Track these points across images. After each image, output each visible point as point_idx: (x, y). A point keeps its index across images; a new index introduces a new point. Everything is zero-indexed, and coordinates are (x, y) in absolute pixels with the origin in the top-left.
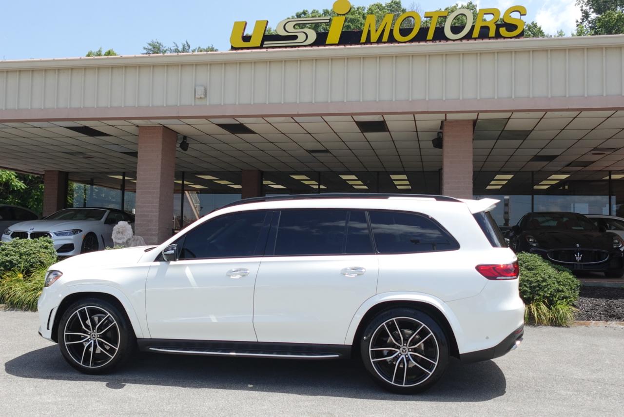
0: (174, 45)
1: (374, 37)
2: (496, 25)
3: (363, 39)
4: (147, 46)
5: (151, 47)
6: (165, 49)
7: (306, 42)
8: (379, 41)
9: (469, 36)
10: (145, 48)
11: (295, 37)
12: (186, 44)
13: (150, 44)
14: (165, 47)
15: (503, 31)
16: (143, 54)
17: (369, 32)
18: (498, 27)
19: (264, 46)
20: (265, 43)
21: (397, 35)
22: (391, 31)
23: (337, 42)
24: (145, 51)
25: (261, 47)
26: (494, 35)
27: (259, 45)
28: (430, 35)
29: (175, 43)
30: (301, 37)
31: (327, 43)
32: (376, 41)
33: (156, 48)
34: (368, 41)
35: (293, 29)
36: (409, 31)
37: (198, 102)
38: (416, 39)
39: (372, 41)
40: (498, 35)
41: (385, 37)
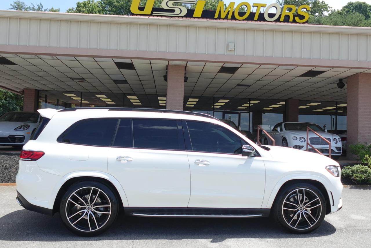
0: (31, 5)
1: (223, 15)
2: (293, 15)
3: (216, 16)
4: (13, 4)
5: (15, 5)
6: (27, 7)
7: (180, 14)
8: (226, 18)
9: (278, 20)
10: (11, 5)
11: (173, 11)
12: (40, 5)
13: (15, 3)
14: (26, 6)
15: (297, 19)
16: (10, 9)
17: (220, 12)
18: (294, 16)
19: (153, 14)
20: (154, 12)
21: (237, 16)
22: (233, 12)
23: (200, 16)
24: (12, 7)
25: (151, 15)
26: (292, 21)
27: (150, 14)
28: (256, 17)
29: (32, 4)
30: (177, 11)
31: (194, 16)
32: (224, 18)
33: (19, 7)
34: (219, 18)
35: (172, 5)
36: (244, 13)
37: (229, 53)
38: (247, 19)
39: (221, 18)
40: (294, 21)
41: (230, 16)
